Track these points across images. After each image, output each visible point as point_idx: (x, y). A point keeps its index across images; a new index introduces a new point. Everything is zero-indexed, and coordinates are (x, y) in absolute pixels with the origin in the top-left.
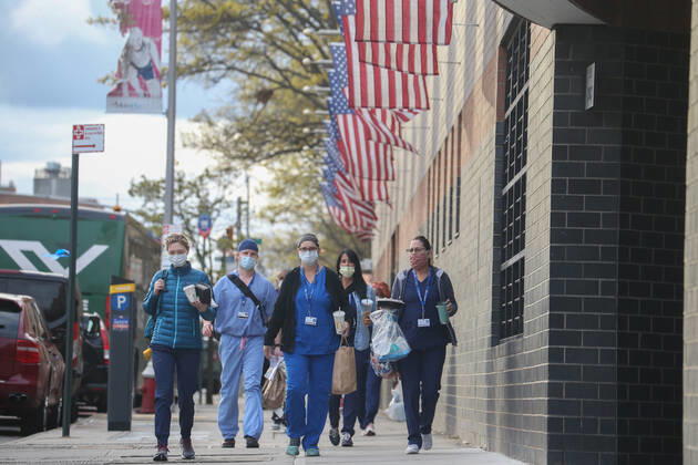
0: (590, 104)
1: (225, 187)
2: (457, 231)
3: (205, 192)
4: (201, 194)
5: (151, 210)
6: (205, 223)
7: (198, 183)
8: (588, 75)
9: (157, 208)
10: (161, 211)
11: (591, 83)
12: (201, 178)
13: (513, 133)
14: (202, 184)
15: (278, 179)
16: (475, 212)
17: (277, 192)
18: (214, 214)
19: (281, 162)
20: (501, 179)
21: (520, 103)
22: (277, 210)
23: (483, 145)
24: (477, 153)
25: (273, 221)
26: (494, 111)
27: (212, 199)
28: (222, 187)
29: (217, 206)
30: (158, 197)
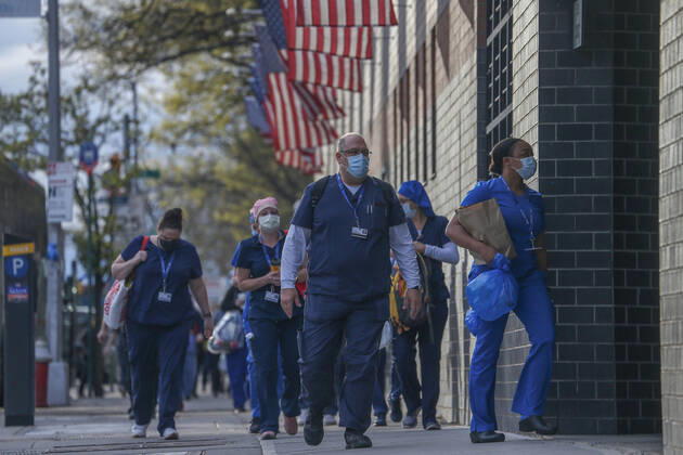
0: (578, 43)
1: (111, 103)
2: (434, 171)
3: (83, 110)
4: (79, 113)
5: (9, 137)
6: (89, 154)
7: (74, 99)
8: (575, 12)
9: (18, 134)
10: (22, 138)
11: (578, 20)
12: (78, 91)
13: (496, 63)
14: (79, 99)
15: (179, 88)
16: (454, 151)
17: (178, 105)
18: (97, 141)
19: (183, 65)
20: (484, 115)
21: (503, 30)
22: (180, 129)
23: (463, 72)
24: (455, 80)
25: (173, 146)
26: (474, 34)
27: (92, 118)
28: (106, 104)
29: (101, 129)
30: (19, 119)
